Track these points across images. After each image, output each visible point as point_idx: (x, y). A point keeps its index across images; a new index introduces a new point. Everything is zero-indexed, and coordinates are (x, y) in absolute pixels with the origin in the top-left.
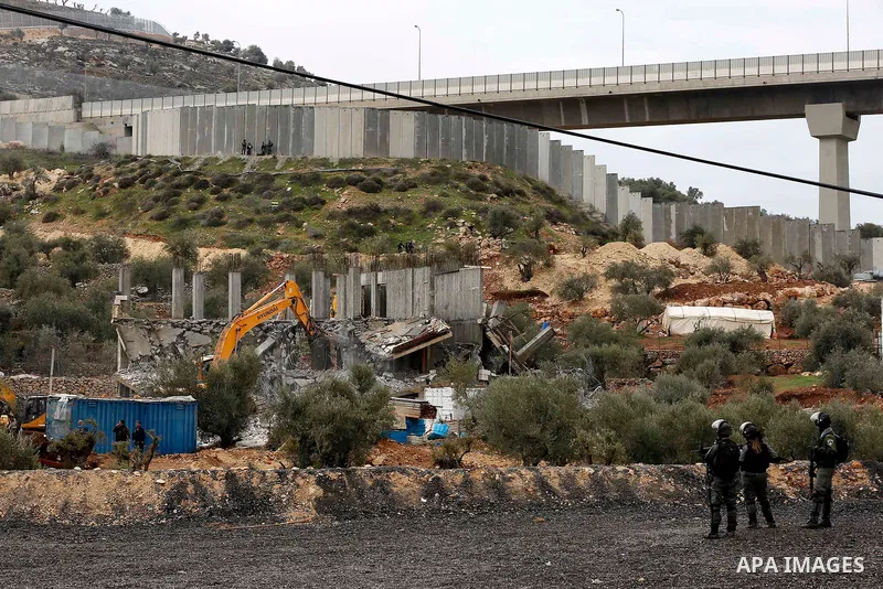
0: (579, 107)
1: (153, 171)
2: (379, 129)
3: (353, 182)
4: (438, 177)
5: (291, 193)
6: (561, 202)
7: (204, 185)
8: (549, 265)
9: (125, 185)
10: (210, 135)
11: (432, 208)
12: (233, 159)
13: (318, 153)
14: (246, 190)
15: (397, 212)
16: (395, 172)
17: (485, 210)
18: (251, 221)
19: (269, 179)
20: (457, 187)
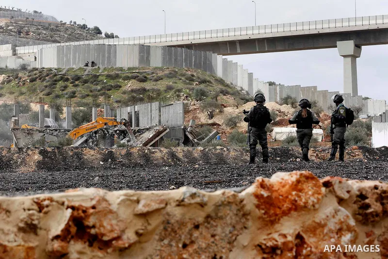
0: (236, 45)
1: (45, 74)
2: (145, 54)
3: (134, 78)
4: (172, 75)
5: (106, 83)
6: (227, 86)
7: (67, 80)
8: (221, 112)
9: (32, 81)
10: (70, 58)
11: (169, 88)
12: (80, 68)
13: (118, 65)
14: (86, 82)
15: (153, 90)
16: (153, 73)
17: (193, 89)
18: (88, 95)
19: (96, 77)
20: (180, 79)
